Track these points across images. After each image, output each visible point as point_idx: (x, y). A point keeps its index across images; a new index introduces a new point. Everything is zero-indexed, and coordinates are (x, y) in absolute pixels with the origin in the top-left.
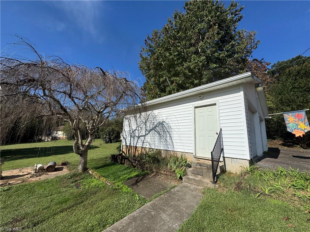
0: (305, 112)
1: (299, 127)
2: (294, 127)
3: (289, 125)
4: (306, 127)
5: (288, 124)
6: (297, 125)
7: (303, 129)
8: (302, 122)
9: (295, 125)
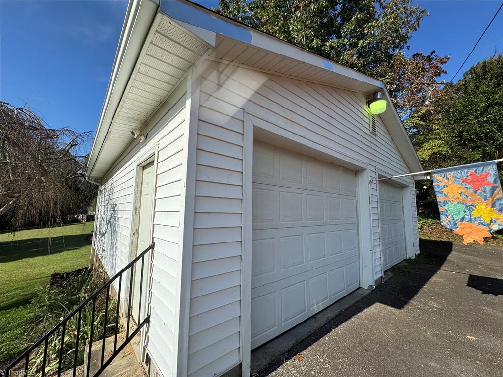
0: (495, 167)
1: (475, 214)
2: (459, 214)
3: (446, 207)
4: (495, 216)
5: (445, 203)
6: (470, 208)
7: (487, 221)
8: (486, 198)
9: (464, 208)
